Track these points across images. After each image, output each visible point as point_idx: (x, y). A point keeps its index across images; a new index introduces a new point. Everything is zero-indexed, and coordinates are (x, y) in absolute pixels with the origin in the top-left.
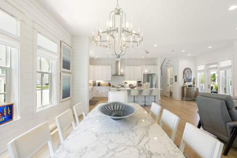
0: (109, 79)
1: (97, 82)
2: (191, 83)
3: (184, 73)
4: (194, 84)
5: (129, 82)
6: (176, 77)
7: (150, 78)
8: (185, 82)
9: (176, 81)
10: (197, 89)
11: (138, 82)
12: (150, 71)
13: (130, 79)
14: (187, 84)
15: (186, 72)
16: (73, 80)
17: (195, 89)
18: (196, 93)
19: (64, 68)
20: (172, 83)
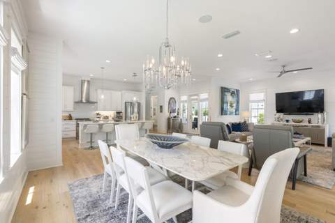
2: (176, 114)
6: (161, 107)
8: (170, 113)
9: (161, 111)
11: (117, 112)
15: (171, 102)
17: (180, 120)
18: (180, 124)
20: (154, 114)
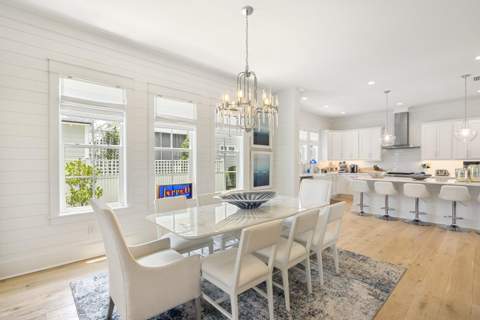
0: (377, 156)
1: (349, 163)
5: (436, 165)
11: (467, 164)
13: (437, 157)
16: (274, 161)
19: (255, 143)
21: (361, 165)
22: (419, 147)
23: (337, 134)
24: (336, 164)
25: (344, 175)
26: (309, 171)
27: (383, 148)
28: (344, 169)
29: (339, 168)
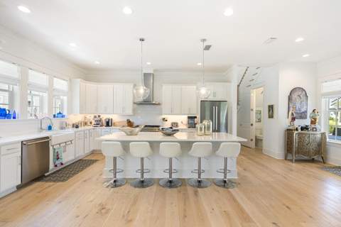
0: (130, 111)
1: (104, 117)
2: (307, 122)
3: (290, 99)
4: (313, 122)
5: (172, 119)
6: (271, 108)
7: (215, 109)
8: (293, 119)
9: (271, 116)
10: (323, 134)
11: (189, 118)
12: (215, 94)
13: (172, 113)
14: (299, 123)
15: (295, 96)
17: (319, 136)
18: (320, 145)
20: (259, 120)
21: (115, 118)
22: (159, 104)
23: (91, 86)
24: (90, 117)
25: (99, 129)
26: (50, 128)
27: (134, 103)
28: (98, 123)
29: (94, 122)
